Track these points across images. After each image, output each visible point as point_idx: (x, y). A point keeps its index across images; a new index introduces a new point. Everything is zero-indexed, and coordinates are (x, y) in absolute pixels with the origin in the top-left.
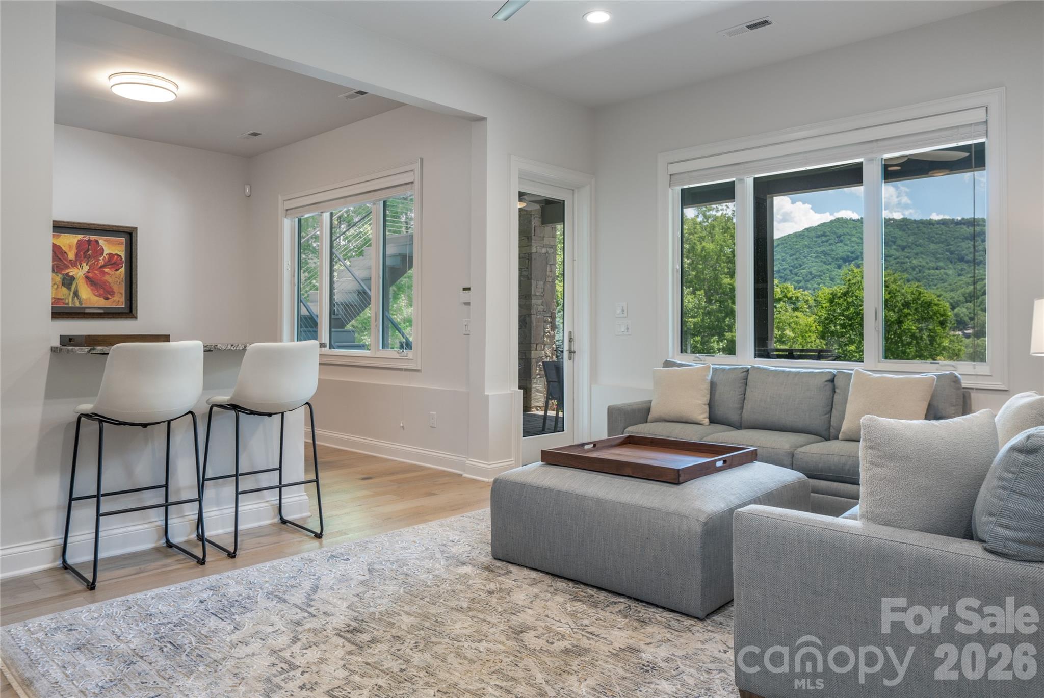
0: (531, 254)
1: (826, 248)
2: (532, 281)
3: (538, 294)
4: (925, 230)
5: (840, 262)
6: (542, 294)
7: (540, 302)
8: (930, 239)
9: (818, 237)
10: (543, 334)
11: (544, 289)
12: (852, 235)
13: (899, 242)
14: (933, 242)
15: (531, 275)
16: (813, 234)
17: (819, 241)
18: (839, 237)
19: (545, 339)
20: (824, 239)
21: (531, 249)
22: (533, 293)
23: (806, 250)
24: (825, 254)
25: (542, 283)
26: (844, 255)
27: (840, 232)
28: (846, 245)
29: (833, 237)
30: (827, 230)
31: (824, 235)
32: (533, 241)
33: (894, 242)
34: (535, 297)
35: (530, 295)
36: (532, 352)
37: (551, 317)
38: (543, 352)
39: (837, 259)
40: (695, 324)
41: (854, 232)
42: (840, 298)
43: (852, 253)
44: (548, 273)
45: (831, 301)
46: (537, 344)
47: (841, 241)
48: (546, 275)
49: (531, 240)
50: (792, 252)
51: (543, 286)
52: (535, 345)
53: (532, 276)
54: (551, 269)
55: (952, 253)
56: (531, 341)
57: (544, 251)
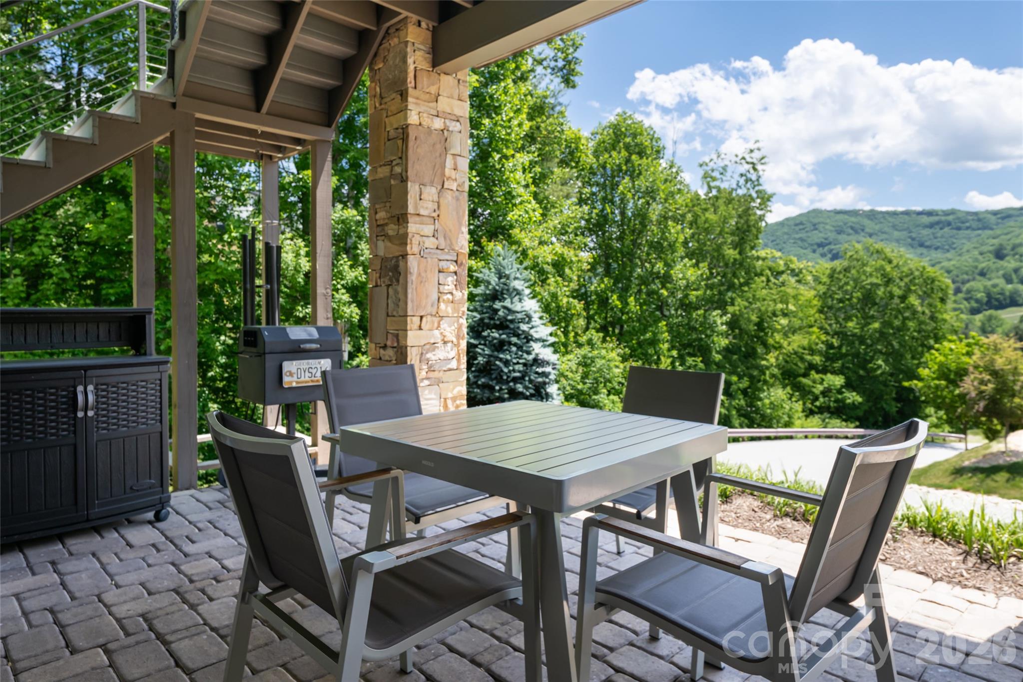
0: (407, 126)
1: (802, 235)
2: (409, 184)
3: (422, 212)
4: (890, 219)
5: (815, 247)
6: (435, 215)
7: (428, 229)
8: (894, 227)
9: (796, 225)
10: (435, 296)
11: (438, 203)
12: (826, 224)
13: (867, 230)
14: (897, 230)
15: (407, 172)
16: (792, 223)
17: (797, 228)
18: (814, 225)
19: (442, 306)
20: (801, 227)
21: (406, 118)
22: (411, 209)
23: (786, 237)
24: (802, 240)
25: (434, 190)
26: (819, 241)
27: (816, 221)
28: (820, 232)
29: (808, 225)
30: (804, 219)
31: (801, 223)
32: (410, 99)
33: (863, 230)
34: (417, 219)
35: (406, 214)
36: (409, 333)
37: (456, 262)
38: (437, 332)
39: (812, 245)
40: (697, 297)
41: (828, 221)
42: (840, 272)
43: (826, 239)
44: (447, 170)
45: (831, 276)
46: (422, 317)
47: (816, 229)
48: (443, 174)
49: (407, 97)
50: (773, 238)
51: (436, 199)
52: (416, 320)
53: (409, 173)
54: (455, 164)
55: (913, 239)
56: (406, 312)
57: (438, 124)
